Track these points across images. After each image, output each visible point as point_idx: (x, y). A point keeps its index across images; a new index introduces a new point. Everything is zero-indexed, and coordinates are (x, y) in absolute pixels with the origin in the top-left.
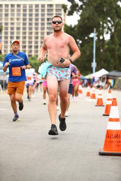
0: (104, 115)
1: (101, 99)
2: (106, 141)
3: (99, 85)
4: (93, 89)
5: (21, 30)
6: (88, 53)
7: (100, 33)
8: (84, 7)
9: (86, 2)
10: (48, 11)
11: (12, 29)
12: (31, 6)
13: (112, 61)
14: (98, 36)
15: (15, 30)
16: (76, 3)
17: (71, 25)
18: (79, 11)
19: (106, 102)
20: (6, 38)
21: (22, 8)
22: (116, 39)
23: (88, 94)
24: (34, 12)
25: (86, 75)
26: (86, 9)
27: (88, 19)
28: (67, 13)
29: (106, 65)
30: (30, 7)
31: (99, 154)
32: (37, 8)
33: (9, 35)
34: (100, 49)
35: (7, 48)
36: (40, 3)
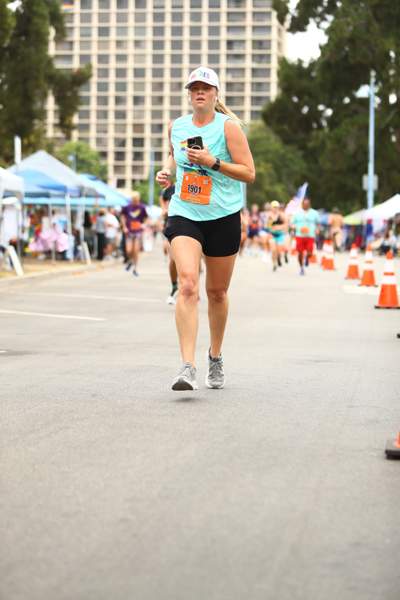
0: (399, 337)
1: (393, 288)
3: (387, 243)
4: (369, 255)
5: (149, 78)
6: (351, 147)
7: (389, 86)
8: (339, 5)
10: (229, 20)
11: (121, 73)
12: (177, 4)
14: (383, 95)
15: (130, 78)
17: (300, 61)
18: (324, 19)
20: (103, 101)
21: (150, 9)
23: (353, 272)
24: (187, 22)
25: (346, 212)
26: (345, 13)
27: (352, 41)
28: (287, 24)
30: (173, 7)
31: (385, 455)
32: (197, 10)
33: (112, 92)
34: (390, 135)
35: (106, 132)
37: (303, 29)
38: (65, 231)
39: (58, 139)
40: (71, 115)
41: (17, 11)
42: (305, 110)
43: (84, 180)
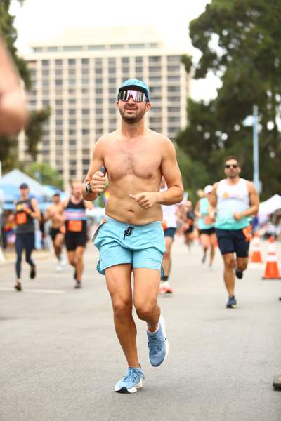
0: (280, 300)
1: (275, 264)
3: (269, 231)
4: (256, 240)
5: (92, 115)
7: (268, 116)
8: (230, 59)
9: (232, 49)
10: (150, 71)
11: (72, 112)
12: (112, 61)
14: (264, 123)
15: (79, 115)
16: (213, 51)
17: (202, 101)
18: (217, 68)
20: (59, 132)
21: (92, 65)
24: (119, 74)
26: (234, 65)
27: (240, 84)
28: (193, 73)
30: (109, 63)
31: (273, 387)
32: (126, 65)
33: (66, 126)
34: (269, 153)
35: (62, 155)
36: (132, 53)
37: (203, 77)
39: (28, 162)
40: (36, 143)
42: (207, 136)
43: (48, 190)
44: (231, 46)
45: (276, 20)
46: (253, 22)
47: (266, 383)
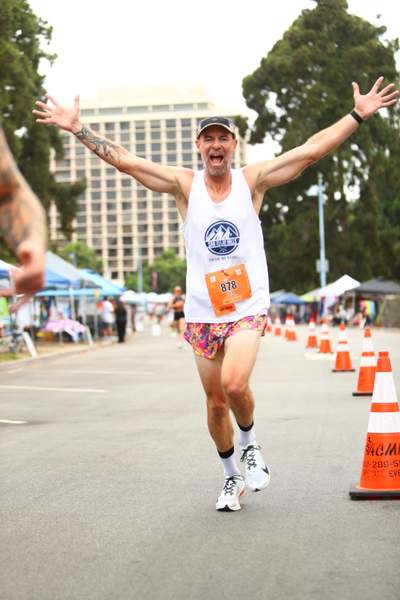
0: (355, 395)
1: (346, 354)
2: (366, 464)
4: (325, 327)
5: (134, 187)
6: (306, 237)
7: (334, 185)
8: (289, 120)
9: (294, 109)
11: (111, 183)
12: (155, 125)
13: (368, 254)
14: (329, 193)
15: (119, 187)
16: (270, 111)
18: (277, 132)
19: (359, 362)
20: (97, 207)
21: (132, 130)
22: (376, 198)
23: (312, 342)
24: (164, 140)
25: (304, 291)
26: (295, 126)
28: (248, 137)
29: (352, 264)
30: (152, 127)
32: (172, 129)
33: (104, 200)
34: (336, 226)
35: (100, 233)
36: (179, 115)
37: (260, 142)
38: (70, 318)
39: (61, 240)
40: (71, 220)
41: (23, 137)
42: (265, 208)
43: (85, 274)
44: (291, 106)
45: (341, 75)
46: (316, 79)
47: (340, 492)
